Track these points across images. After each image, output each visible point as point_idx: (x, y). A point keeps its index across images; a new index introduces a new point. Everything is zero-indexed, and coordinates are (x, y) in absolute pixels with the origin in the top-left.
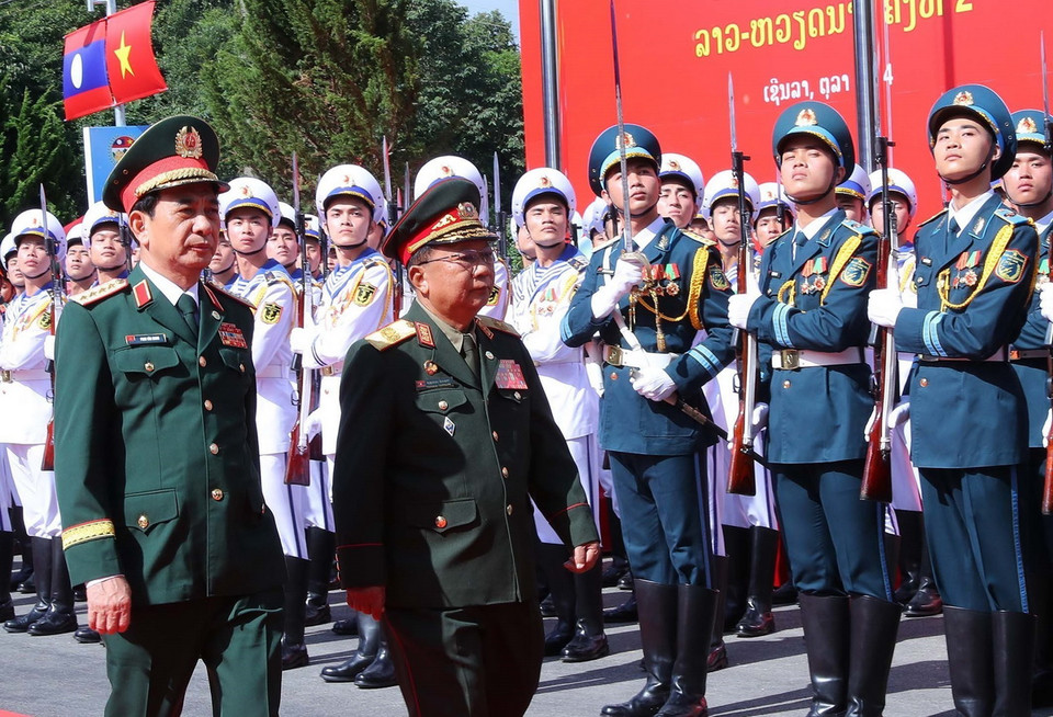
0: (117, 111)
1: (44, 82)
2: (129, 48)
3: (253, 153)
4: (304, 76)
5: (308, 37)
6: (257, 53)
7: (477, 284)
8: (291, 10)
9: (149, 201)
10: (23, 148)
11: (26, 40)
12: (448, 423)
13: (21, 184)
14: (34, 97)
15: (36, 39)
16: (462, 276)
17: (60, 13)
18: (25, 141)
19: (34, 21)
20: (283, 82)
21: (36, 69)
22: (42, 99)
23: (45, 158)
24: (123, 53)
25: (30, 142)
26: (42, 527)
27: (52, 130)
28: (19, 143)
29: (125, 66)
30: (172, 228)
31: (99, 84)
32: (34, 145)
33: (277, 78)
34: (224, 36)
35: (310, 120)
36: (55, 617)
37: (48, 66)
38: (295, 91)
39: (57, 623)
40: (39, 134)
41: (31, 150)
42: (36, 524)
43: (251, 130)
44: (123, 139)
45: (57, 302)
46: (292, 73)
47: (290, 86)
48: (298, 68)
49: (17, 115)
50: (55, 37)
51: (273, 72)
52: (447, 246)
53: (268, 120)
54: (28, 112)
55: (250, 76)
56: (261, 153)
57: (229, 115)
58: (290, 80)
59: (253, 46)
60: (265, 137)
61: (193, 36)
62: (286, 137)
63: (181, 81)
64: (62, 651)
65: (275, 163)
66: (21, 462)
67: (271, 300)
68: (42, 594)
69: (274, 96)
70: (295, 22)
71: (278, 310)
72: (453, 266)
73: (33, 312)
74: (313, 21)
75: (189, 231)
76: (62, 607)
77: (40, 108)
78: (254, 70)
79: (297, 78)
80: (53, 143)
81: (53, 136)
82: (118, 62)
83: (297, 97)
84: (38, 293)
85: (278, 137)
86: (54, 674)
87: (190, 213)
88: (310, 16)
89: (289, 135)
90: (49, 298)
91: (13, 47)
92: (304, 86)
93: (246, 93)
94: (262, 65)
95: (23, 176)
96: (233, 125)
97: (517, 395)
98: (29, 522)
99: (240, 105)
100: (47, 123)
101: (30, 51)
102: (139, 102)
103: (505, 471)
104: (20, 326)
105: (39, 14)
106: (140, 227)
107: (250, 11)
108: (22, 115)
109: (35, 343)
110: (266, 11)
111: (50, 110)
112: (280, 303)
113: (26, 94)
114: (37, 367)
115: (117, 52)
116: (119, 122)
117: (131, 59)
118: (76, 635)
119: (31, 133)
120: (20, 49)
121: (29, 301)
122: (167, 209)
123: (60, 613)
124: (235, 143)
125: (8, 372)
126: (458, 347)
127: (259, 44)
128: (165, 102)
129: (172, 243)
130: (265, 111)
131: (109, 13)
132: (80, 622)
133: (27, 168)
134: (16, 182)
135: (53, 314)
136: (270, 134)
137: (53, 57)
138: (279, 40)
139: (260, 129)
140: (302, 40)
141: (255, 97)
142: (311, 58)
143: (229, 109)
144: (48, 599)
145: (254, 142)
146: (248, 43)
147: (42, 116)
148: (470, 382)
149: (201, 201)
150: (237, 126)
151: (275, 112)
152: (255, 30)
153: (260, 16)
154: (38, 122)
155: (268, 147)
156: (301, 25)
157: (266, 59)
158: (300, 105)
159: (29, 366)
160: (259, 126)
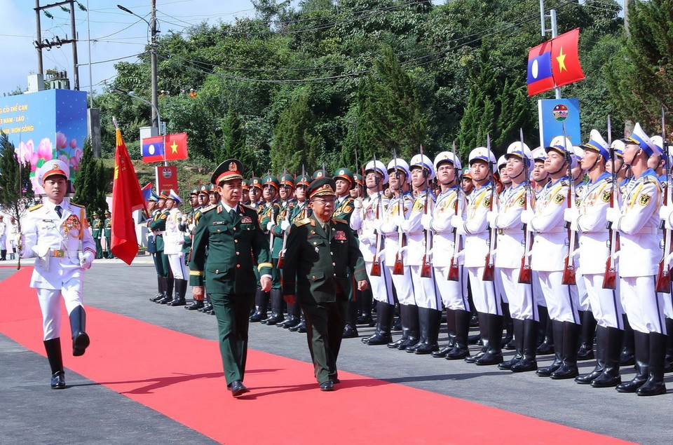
0: (557, 90)
1: (514, 77)
2: (564, 56)
3: (632, 113)
4: (661, 69)
5: (665, 47)
6: (634, 56)
7: (326, 208)
8: (655, 32)
9: (222, 184)
10: (504, 112)
11: (504, 54)
12: (316, 249)
13: (504, 131)
14: (510, 84)
15: (510, 54)
16: (322, 206)
17: (522, 39)
18: (505, 108)
19: (509, 44)
20: (649, 72)
21: (510, 70)
22: (514, 84)
23: (517, 116)
24: (561, 59)
25: (508, 108)
26: (519, 313)
27: (519, 102)
28: (502, 109)
29: (562, 65)
30: (228, 191)
31: (547, 76)
32: (510, 110)
33: (646, 71)
34: (612, 50)
35: (664, 94)
36: (525, 362)
37: (516, 68)
38: (656, 77)
39: (526, 365)
40: (512, 104)
41: (509, 113)
42: (517, 312)
43: (631, 99)
44: (559, 106)
45: (528, 192)
46: (655, 67)
47: (654, 75)
48: (658, 64)
49: (501, 93)
50: (520, 52)
51: (644, 67)
52: (319, 196)
53: (641, 94)
54: (507, 92)
55: (631, 70)
56: (636, 113)
57: (619, 91)
58: (653, 71)
59: (632, 53)
60: (639, 103)
61: (595, 50)
62: (651, 104)
63: (588, 75)
64: (529, 380)
65: (644, 118)
66: (509, 279)
67: (644, 193)
68: (519, 349)
69: (644, 81)
70: (657, 38)
71: (648, 198)
72: (320, 203)
73: (516, 197)
74: (667, 38)
75: (233, 192)
76: (529, 357)
77: (513, 90)
78: (633, 66)
79: (657, 70)
80: (520, 109)
81: (520, 104)
82: (558, 64)
83: (657, 81)
84: (518, 187)
85: (646, 102)
86: (526, 392)
87: (232, 187)
88: (665, 35)
89: (652, 102)
90: (524, 189)
91: (497, 58)
92: (662, 75)
93: (629, 79)
94: (637, 63)
95: (504, 127)
96: (621, 98)
97: (342, 242)
98: (512, 311)
99: (625, 86)
100: (517, 98)
101: (506, 60)
102: (565, 87)
103: (334, 264)
104: (508, 204)
105: (511, 39)
106: (220, 191)
107: (632, 34)
108: (504, 94)
109: (517, 214)
110: (641, 33)
111: (519, 90)
112: (650, 194)
113: (506, 82)
114: (517, 227)
115: (557, 58)
116: (558, 96)
117: (565, 62)
118: (537, 372)
119: (509, 103)
120: (501, 59)
121: (513, 191)
122: (226, 186)
123: (528, 360)
124: (622, 107)
125: (502, 229)
126: (323, 227)
127: (637, 51)
128: (579, 87)
129: (228, 196)
130: (639, 89)
131: (553, 37)
132: (538, 366)
133: (506, 123)
134: (501, 130)
135: (526, 198)
136: (642, 102)
137: (519, 63)
138: (648, 49)
139: (636, 99)
140: (661, 49)
141: (633, 82)
142: (666, 59)
143: (619, 88)
144: (522, 353)
145: (633, 107)
146: (630, 51)
147: (514, 94)
148: (325, 237)
149: (236, 184)
150: (624, 98)
151: (645, 89)
152: (635, 44)
153: (638, 36)
154: (512, 97)
155: (641, 109)
156: (661, 40)
157: (640, 60)
158: (659, 86)
159: (513, 226)
160: (635, 97)
